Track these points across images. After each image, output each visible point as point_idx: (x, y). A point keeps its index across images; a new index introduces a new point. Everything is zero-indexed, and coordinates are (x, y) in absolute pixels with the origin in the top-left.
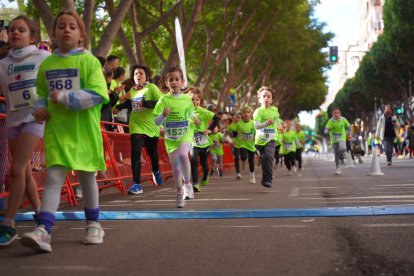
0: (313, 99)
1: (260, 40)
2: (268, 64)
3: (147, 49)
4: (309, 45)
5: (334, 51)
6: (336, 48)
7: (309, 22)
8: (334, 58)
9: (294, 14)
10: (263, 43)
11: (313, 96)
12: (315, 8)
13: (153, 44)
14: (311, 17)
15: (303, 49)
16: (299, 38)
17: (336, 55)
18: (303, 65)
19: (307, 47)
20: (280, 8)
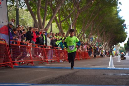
0: (122, 39)
1: (100, 22)
2: (104, 28)
3: (66, 24)
4: (117, 23)
5: (125, 25)
6: (125, 24)
7: (117, 16)
8: (124, 27)
9: (111, 14)
11: (121, 38)
12: (119, 12)
13: (68, 23)
15: (115, 24)
16: (113, 21)
17: (125, 26)
18: (116, 29)
20: (106, 13)
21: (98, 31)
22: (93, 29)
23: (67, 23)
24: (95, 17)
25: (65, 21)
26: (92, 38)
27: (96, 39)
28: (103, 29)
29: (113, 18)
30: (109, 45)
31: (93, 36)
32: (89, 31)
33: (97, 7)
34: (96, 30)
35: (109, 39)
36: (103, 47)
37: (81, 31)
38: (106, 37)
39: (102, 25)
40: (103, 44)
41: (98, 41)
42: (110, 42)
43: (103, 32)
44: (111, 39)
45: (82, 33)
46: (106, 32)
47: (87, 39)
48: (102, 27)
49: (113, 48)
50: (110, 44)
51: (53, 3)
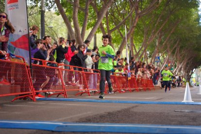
1: (171, 32)
2: (178, 42)
4: (198, 34)
7: (199, 23)
9: (189, 20)
10: (173, 33)
14: (200, 21)
15: (195, 36)
16: (192, 31)
18: (197, 43)
19: (197, 35)
20: (181, 18)
21: (169, 46)
22: (161, 43)
23: (119, 34)
24: (163, 25)
25: (116, 31)
26: (159, 58)
27: (164, 58)
28: (175, 43)
29: (193, 26)
30: (185, 69)
31: (160, 55)
32: (154, 47)
33: (167, 8)
34: (166, 44)
35: (186, 59)
36: (176, 71)
37: (141, 47)
38: (181, 56)
39: (175, 37)
40: (175, 66)
41: (168, 62)
42: (187, 64)
43: (175, 49)
44: (189, 59)
45: (143, 49)
46: (181, 47)
47: (151, 59)
48: (175, 40)
49: (192, 73)
50: (187, 68)
51: (97, 2)
